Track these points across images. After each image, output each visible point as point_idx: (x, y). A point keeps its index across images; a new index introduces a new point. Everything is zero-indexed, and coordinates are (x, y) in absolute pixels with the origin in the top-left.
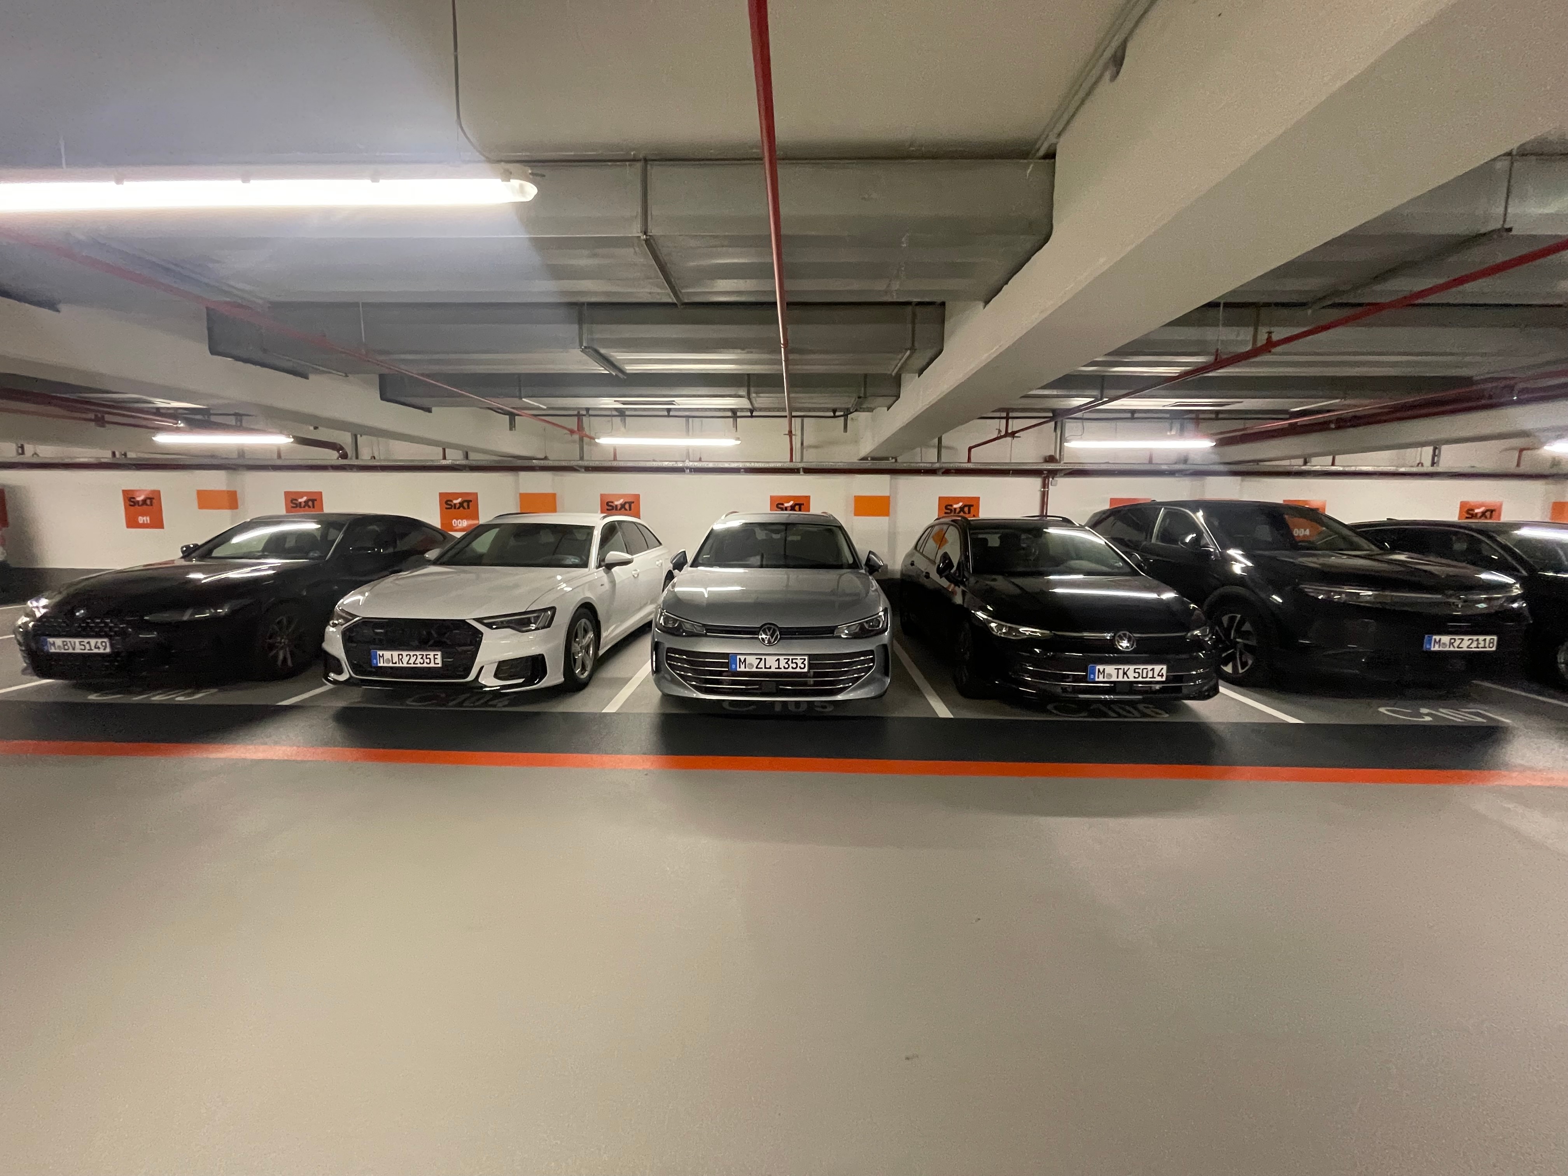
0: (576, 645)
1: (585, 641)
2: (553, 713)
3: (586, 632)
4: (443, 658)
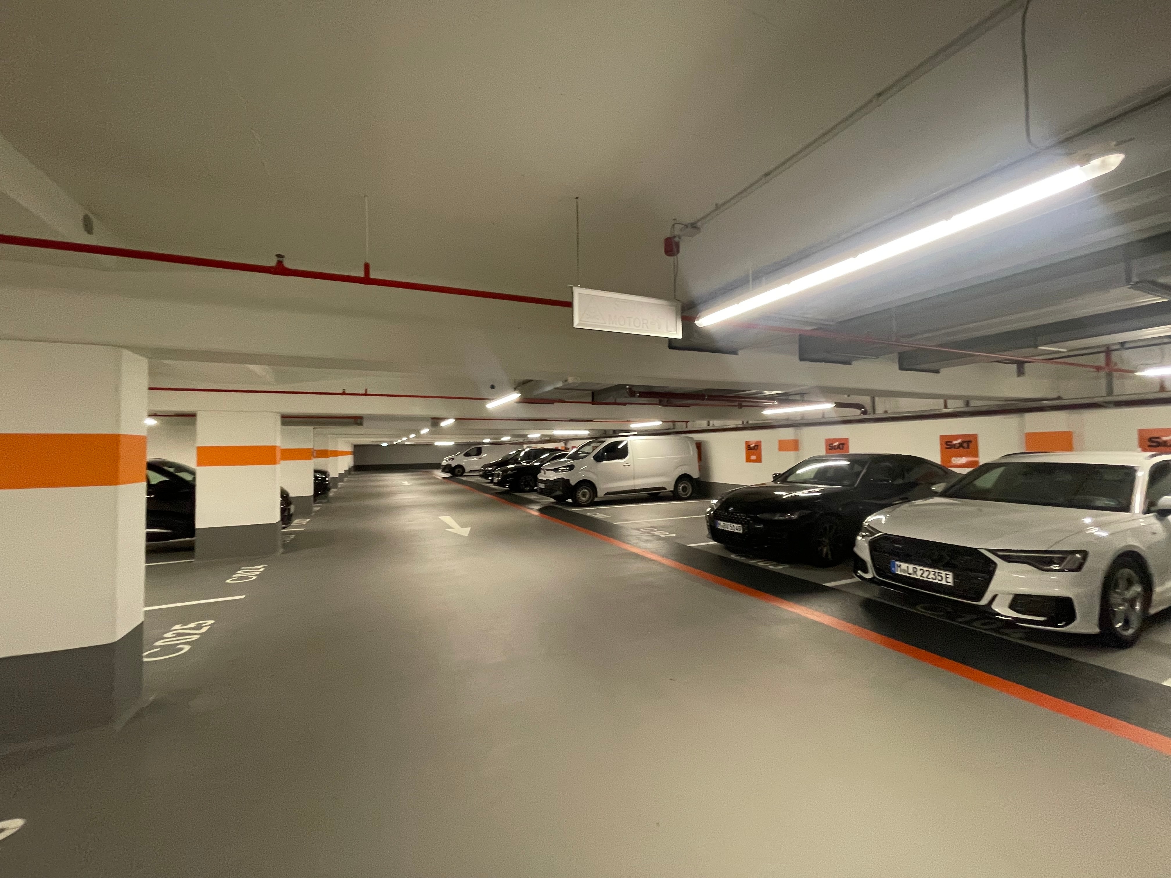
0: (1117, 596)
1: (1128, 594)
2: (1089, 665)
3: (1131, 584)
4: (954, 578)
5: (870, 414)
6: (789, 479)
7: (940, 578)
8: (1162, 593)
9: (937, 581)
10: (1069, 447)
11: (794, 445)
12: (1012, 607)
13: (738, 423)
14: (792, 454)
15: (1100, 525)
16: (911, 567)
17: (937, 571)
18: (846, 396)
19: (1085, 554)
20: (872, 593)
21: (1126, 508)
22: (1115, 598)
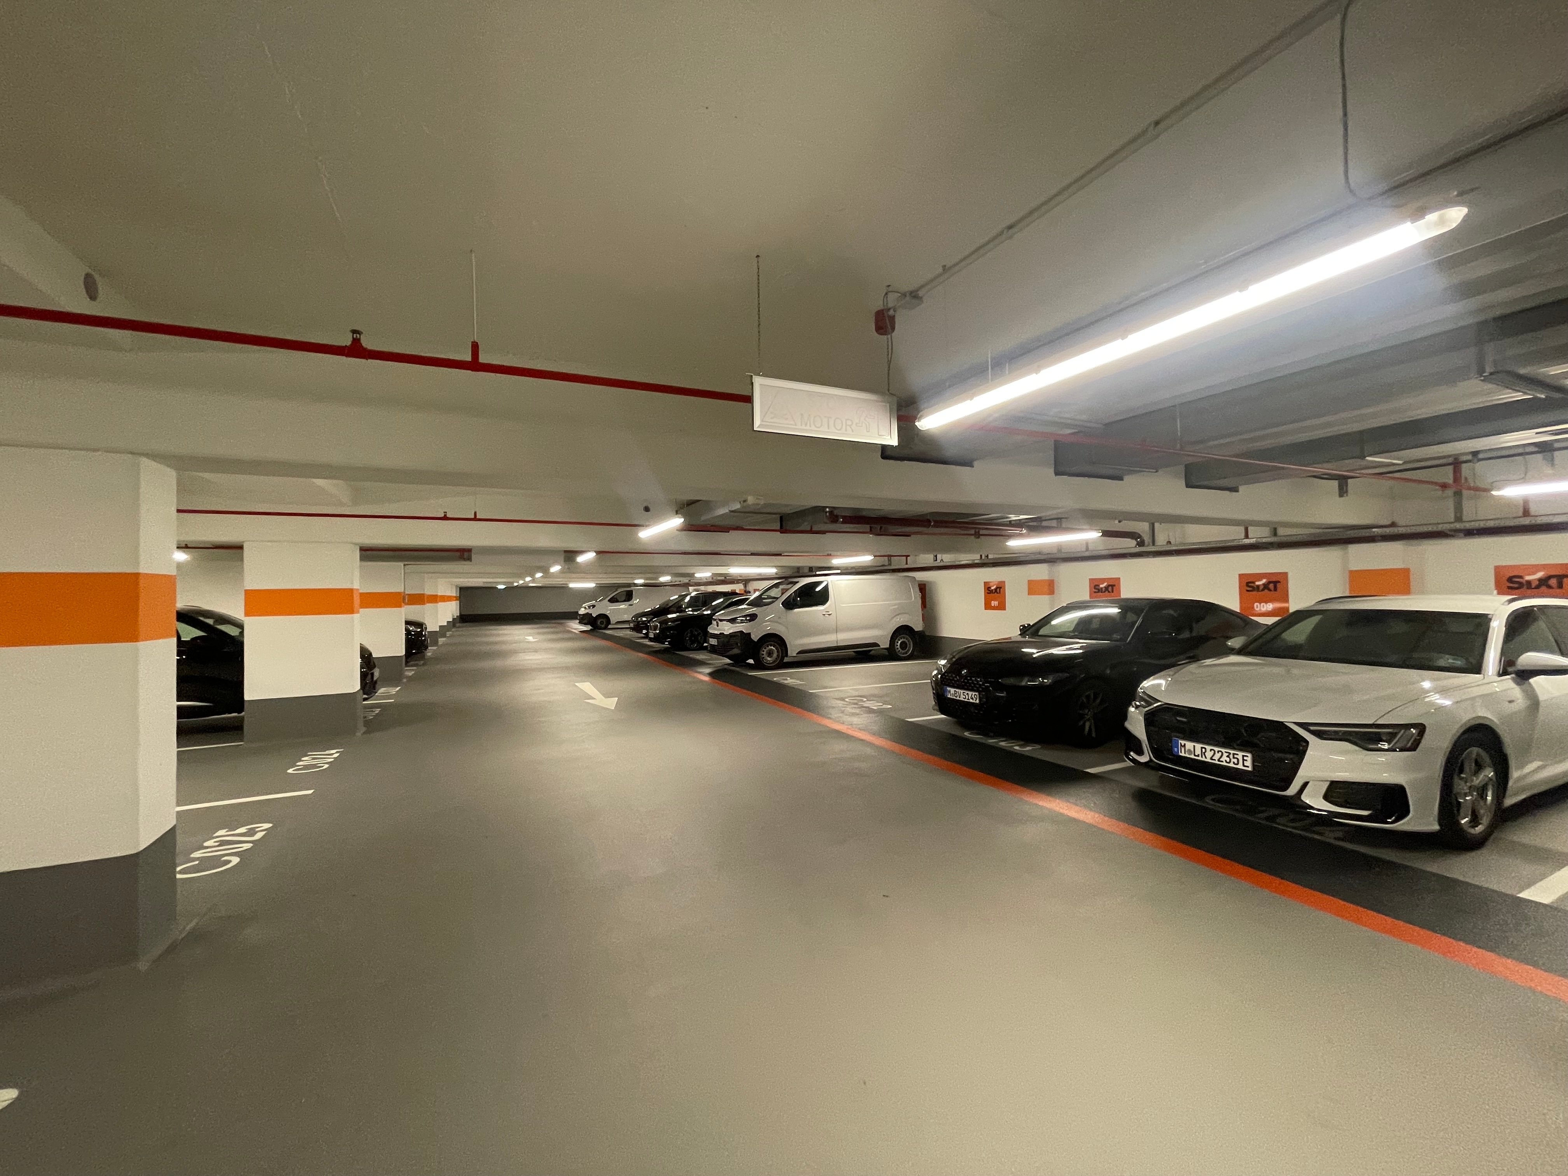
0: (1462, 783)
1: (1477, 781)
2: (1425, 872)
3: (1479, 767)
4: (1254, 761)
5: (1148, 546)
6: (1041, 632)
7: (1236, 761)
8: (1519, 779)
9: (1231, 765)
10: (1405, 589)
11: (1049, 587)
12: (1327, 797)
13: (975, 557)
14: (1046, 598)
15: (1443, 691)
16: (1198, 746)
17: (1232, 752)
18: (1117, 522)
19: (1421, 728)
20: (1149, 781)
21: (1476, 668)
22: (1460, 786)
